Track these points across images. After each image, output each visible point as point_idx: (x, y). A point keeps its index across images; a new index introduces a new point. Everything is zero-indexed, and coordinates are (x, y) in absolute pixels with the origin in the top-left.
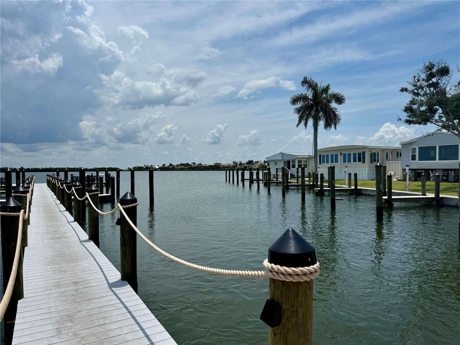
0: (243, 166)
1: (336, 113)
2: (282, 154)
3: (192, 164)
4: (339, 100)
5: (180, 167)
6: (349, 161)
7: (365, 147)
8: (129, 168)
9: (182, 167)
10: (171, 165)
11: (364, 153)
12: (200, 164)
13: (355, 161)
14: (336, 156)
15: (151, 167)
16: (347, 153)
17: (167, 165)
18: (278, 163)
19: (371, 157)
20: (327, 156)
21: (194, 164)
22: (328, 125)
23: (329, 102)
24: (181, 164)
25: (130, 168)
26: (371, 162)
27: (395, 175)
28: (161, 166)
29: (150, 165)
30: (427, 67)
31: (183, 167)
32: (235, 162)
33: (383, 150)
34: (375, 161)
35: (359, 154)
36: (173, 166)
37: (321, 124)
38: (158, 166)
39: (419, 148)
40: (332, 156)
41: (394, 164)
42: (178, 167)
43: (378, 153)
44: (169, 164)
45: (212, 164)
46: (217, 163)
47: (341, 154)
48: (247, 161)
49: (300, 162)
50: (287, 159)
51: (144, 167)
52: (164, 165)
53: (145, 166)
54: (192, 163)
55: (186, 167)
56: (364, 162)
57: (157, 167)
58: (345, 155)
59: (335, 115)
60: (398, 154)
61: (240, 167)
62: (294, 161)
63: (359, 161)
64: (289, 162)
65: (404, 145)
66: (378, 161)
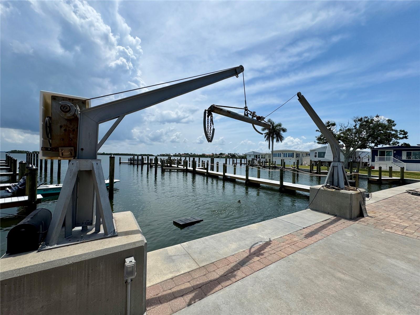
1: (282, 135)
2: (254, 152)
3: (191, 154)
4: (284, 130)
6: (286, 157)
7: (294, 151)
9: (185, 155)
10: (179, 154)
11: (293, 153)
12: (195, 154)
14: (280, 154)
16: (285, 153)
18: (251, 156)
19: (296, 155)
20: (276, 154)
21: (192, 153)
22: (277, 141)
23: (280, 131)
26: (296, 157)
27: (306, 163)
28: (174, 154)
30: (327, 123)
31: (186, 155)
33: (301, 152)
34: (298, 157)
35: (291, 154)
37: (275, 140)
39: (318, 152)
40: (278, 154)
41: (306, 159)
43: (299, 154)
45: (201, 154)
47: (283, 153)
49: (262, 156)
50: (256, 154)
52: (176, 154)
56: (293, 157)
57: (172, 155)
58: (284, 154)
59: (282, 137)
60: (308, 154)
62: (259, 156)
63: (291, 157)
64: (257, 156)
65: (311, 151)
66: (299, 157)
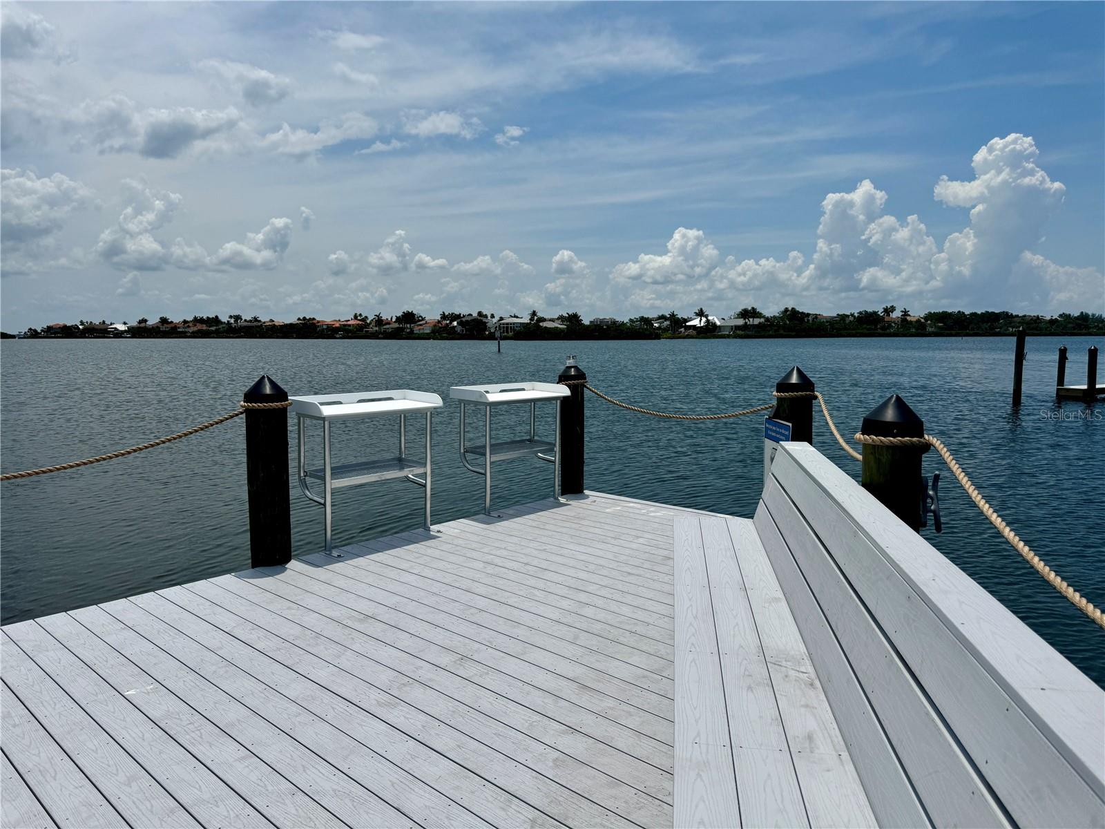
0: (385, 327)
5: (195, 329)
8: (30, 329)
15: (103, 327)
17: (153, 321)
24: (195, 318)
25: (35, 331)
29: (97, 321)
32: (360, 315)
36: (172, 325)
38: (125, 323)
42: (189, 327)
44: (158, 320)
46: (304, 319)
48: (400, 314)
51: (81, 327)
53: (82, 323)
54: (231, 317)
55: (213, 328)
61: (377, 329)
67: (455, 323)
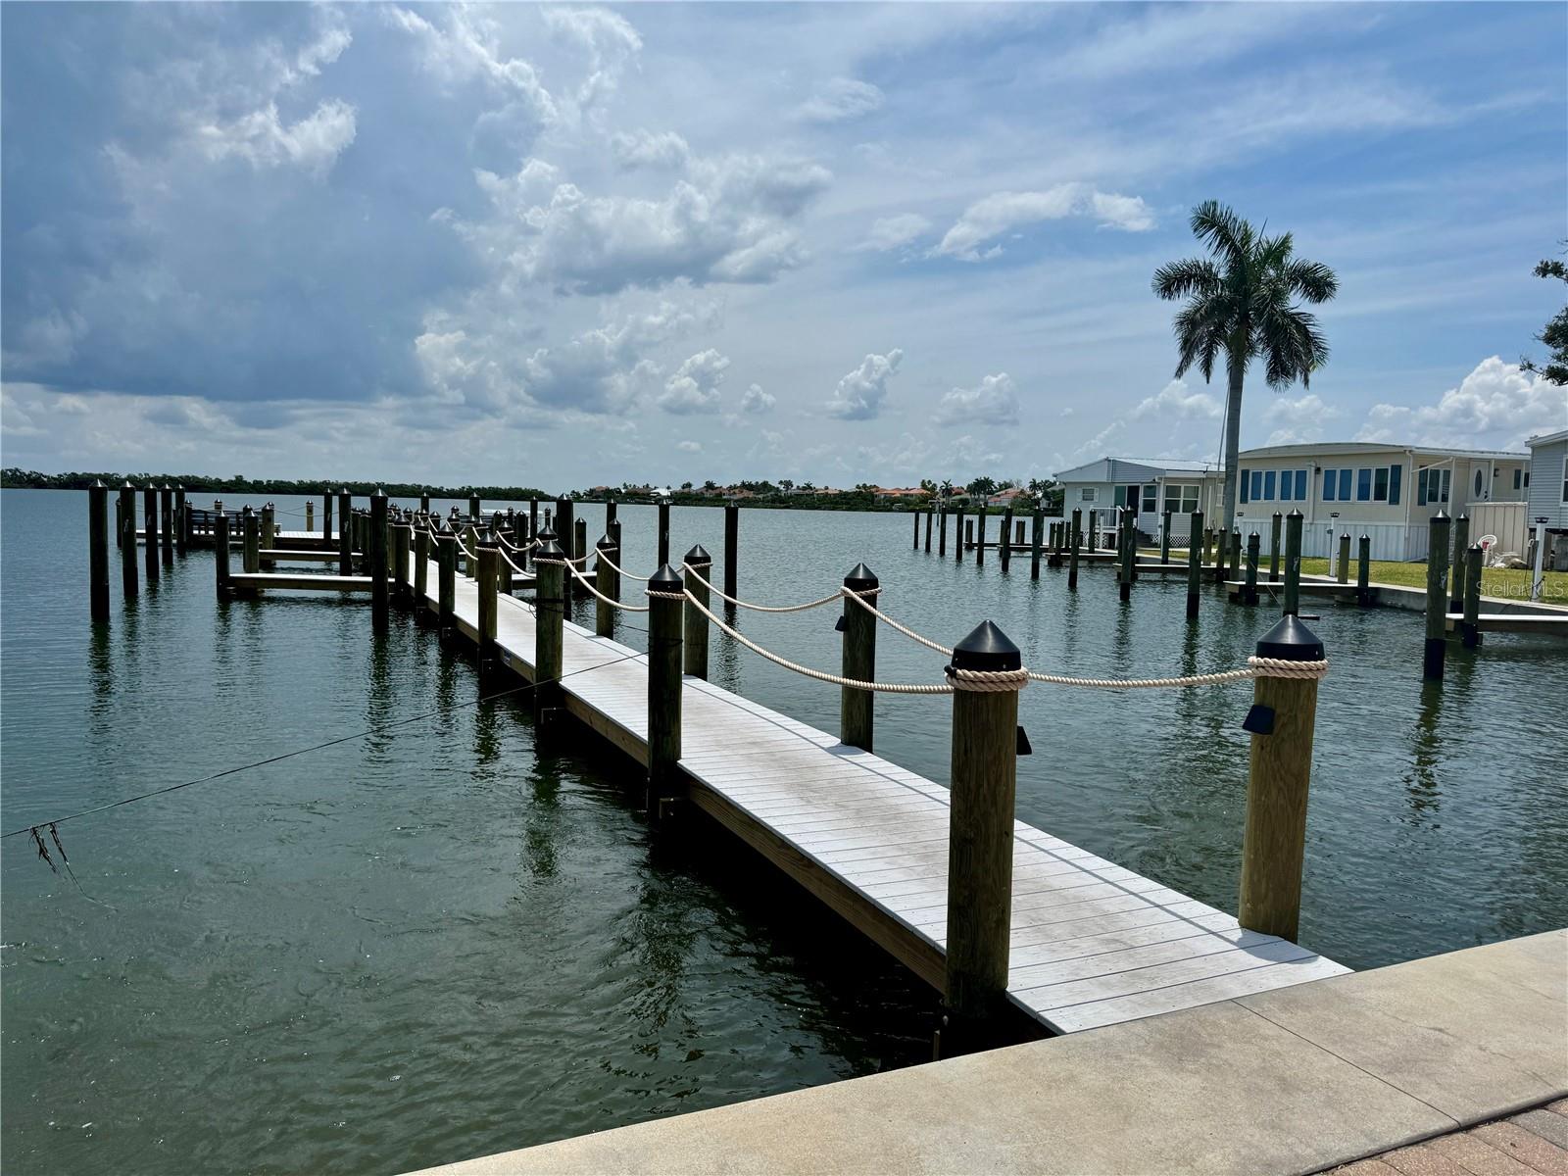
0: (954, 498)
1: (1311, 329)
2: (1114, 465)
3: (782, 487)
4: (1320, 286)
5: (741, 496)
6: (1345, 496)
7: (1402, 452)
8: (574, 492)
9: (746, 494)
10: (710, 486)
11: (1397, 470)
12: (809, 487)
13: (1363, 495)
14: (1301, 475)
15: (646, 491)
16: (1338, 467)
17: (698, 485)
18: (1096, 494)
19: (1422, 485)
20: (1271, 476)
21: (788, 484)
22: (1279, 371)
23: (1285, 291)
24: (743, 483)
25: (578, 494)
26: (1422, 502)
27: (1499, 548)
28: (677, 488)
29: (641, 485)
31: (751, 495)
32: (929, 482)
33: (1466, 462)
34: (1433, 498)
35: (1381, 473)
36: (718, 491)
37: (1257, 367)
38: (668, 488)
40: (1286, 475)
41: (1500, 512)
42: (734, 493)
43: (1447, 473)
44: (703, 485)
45: (849, 487)
46: (865, 486)
47: (1318, 470)
48: (972, 481)
49: (1172, 491)
50: (1126, 480)
51: (623, 491)
52: (689, 485)
53: (625, 487)
54: (781, 482)
55: (761, 496)
56: (1395, 500)
57: (664, 492)
58: (1330, 475)
59: (1308, 339)
60: (1517, 477)
61: (944, 500)
62: (1151, 490)
63: (1380, 496)
64: (1133, 491)
65: (1540, 448)
66: (1445, 499)
67: (1040, 495)
